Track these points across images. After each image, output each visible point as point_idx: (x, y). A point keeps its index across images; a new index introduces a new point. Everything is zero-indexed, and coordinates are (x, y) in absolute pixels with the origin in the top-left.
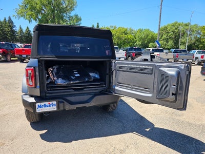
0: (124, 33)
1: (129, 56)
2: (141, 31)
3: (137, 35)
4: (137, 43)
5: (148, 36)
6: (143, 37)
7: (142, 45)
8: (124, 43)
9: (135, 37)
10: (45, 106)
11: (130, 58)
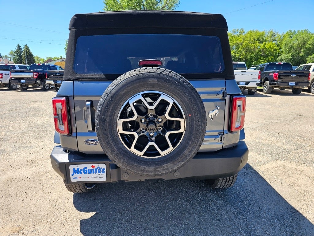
0: (258, 40)
1: (266, 79)
2: (291, 35)
3: (284, 42)
4: (284, 56)
5: (305, 43)
6: (296, 45)
7: (293, 59)
8: (257, 57)
9: (278, 46)
10: (86, 171)
11: (268, 82)
